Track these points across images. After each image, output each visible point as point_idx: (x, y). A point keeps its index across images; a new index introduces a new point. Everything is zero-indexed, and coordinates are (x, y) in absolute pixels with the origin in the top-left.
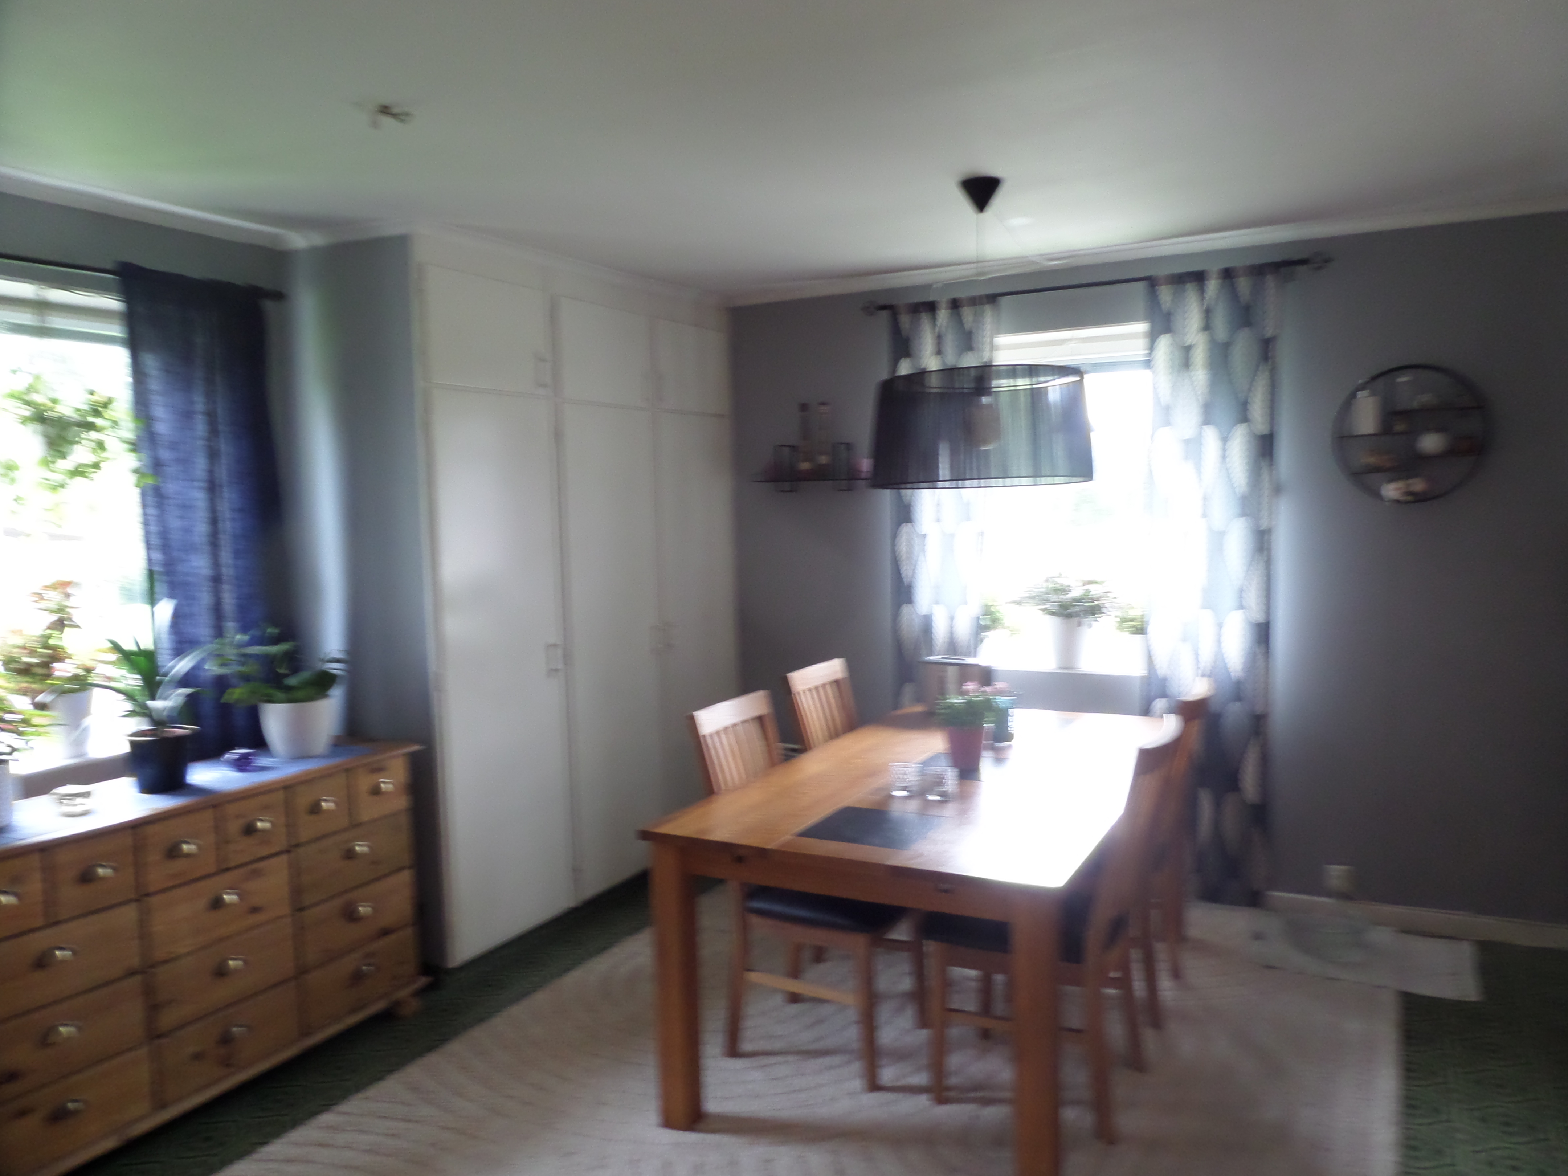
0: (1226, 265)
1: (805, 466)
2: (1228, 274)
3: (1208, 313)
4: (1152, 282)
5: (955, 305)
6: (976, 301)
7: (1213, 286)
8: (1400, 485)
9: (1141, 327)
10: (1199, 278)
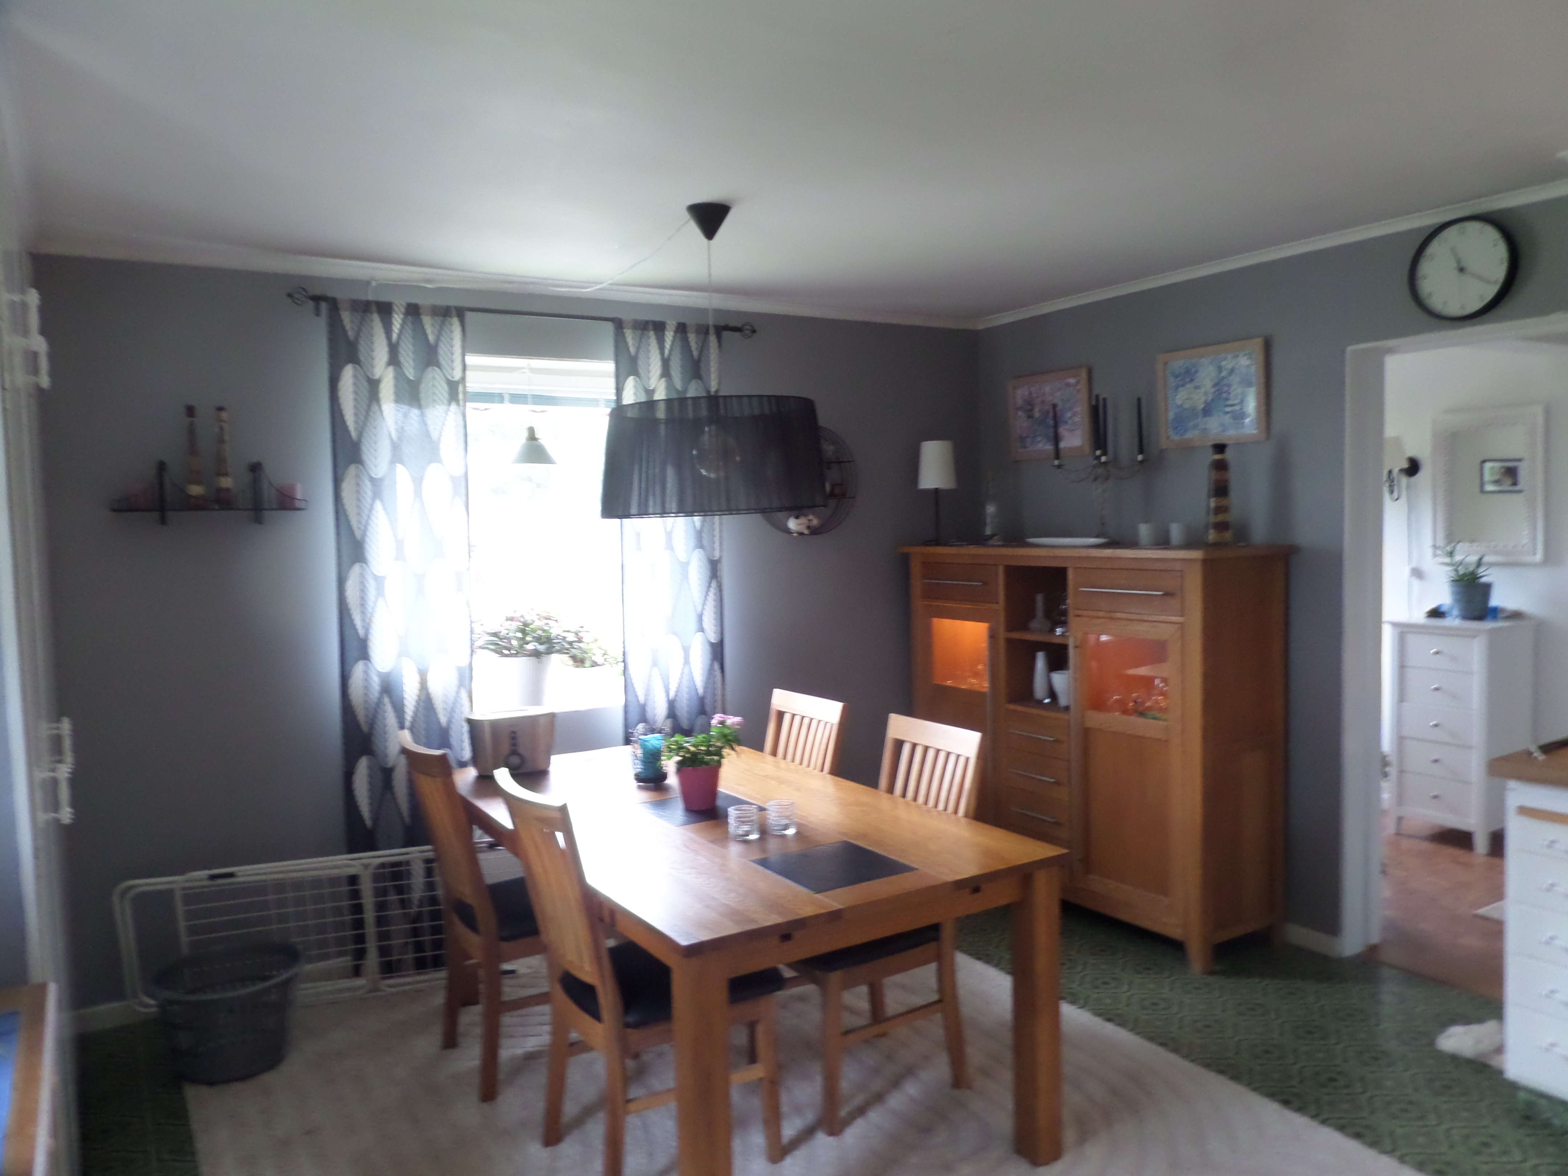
0: (683, 321)
1: (196, 490)
2: (682, 329)
3: (666, 364)
4: (619, 325)
5: (413, 311)
6: (444, 313)
7: (669, 336)
8: (803, 520)
9: (609, 366)
10: (659, 327)
